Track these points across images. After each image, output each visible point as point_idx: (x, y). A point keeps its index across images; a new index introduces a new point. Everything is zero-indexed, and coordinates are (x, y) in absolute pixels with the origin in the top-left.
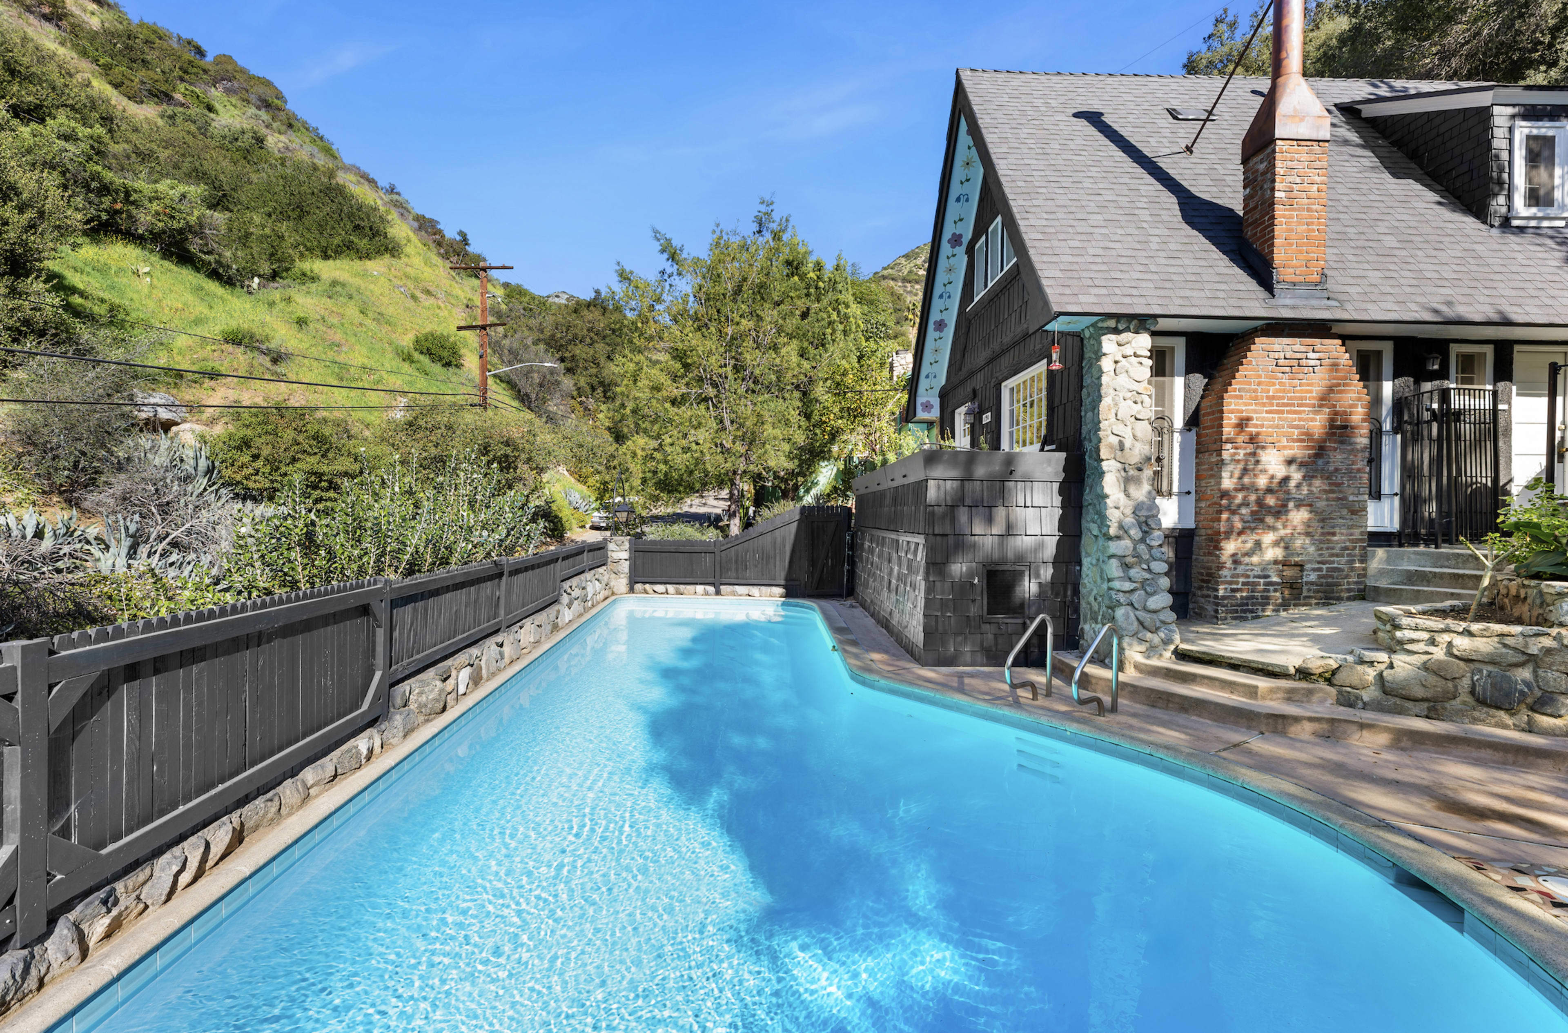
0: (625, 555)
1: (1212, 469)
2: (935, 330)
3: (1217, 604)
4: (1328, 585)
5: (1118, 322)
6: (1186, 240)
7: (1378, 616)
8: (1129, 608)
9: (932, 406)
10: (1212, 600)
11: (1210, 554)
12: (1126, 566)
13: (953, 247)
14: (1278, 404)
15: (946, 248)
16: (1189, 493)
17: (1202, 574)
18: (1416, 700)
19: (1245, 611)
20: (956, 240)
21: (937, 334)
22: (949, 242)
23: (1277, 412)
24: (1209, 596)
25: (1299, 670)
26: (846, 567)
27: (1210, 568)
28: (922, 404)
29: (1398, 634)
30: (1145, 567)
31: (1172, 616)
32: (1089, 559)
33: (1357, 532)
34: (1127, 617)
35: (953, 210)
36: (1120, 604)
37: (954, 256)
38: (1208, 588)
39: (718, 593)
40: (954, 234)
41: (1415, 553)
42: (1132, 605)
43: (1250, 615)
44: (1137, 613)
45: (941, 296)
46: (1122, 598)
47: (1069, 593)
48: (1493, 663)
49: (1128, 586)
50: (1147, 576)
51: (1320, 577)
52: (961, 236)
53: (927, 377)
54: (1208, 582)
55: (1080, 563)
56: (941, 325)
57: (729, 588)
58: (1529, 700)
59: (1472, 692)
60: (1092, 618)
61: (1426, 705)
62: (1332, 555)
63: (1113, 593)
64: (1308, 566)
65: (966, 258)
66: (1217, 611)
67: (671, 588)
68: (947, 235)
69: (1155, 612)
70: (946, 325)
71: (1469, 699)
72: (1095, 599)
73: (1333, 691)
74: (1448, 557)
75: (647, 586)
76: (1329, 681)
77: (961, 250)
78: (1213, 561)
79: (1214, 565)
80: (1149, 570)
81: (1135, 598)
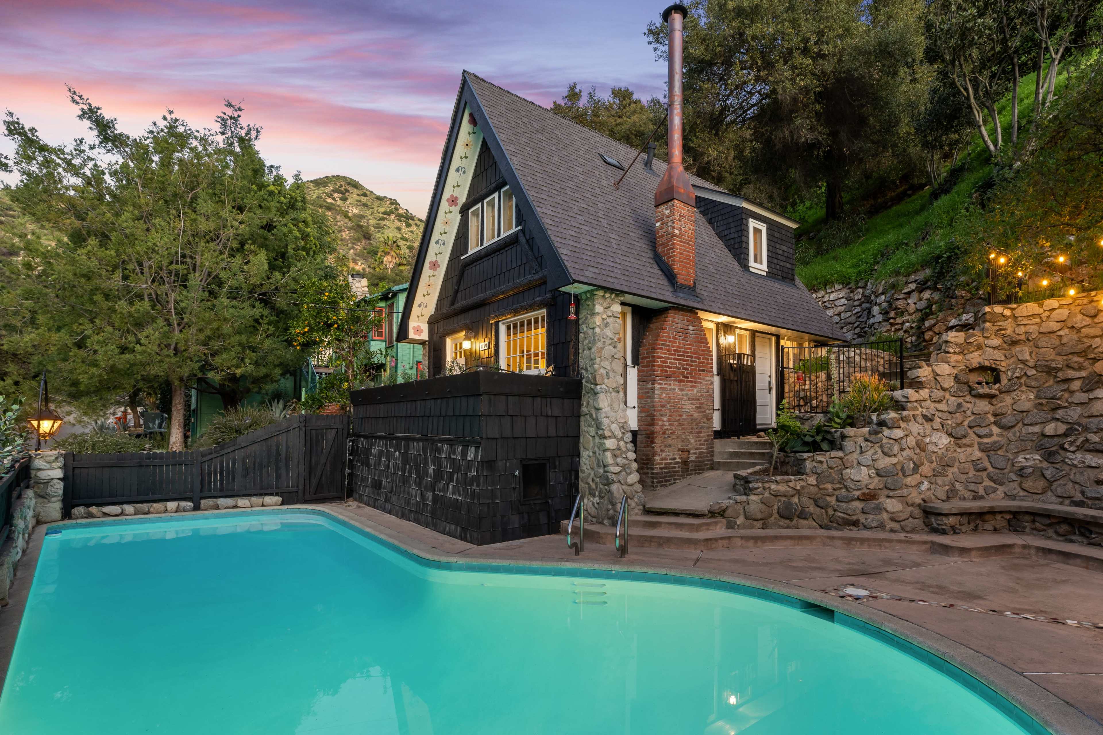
0: (58, 473)
1: (648, 392)
2: (430, 268)
3: (653, 478)
4: (700, 462)
5: (605, 293)
6: (629, 246)
7: (736, 476)
8: (618, 484)
9: (422, 331)
10: (650, 475)
11: (648, 446)
12: (615, 456)
13: (450, 206)
14: (679, 355)
15: (444, 205)
16: (634, 407)
17: (643, 459)
18: (757, 520)
19: (666, 481)
20: (453, 201)
21: (431, 272)
22: (448, 200)
23: (679, 360)
24: (648, 473)
25: (709, 512)
26: (347, 471)
27: (648, 455)
28: (414, 328)
29: (751, 485)
30: (624, 456)
31: (639, 487)
32: (587, 453)
33: (710, 430)
34: (618, 489)
35: (453, 177)
36: (613, 482)
37: (450, 212)
38: (647, 468)
39: (197, 508)
40: (452, 196)
41: (732, 442)
42: (619, 482)
43: (668, 483)
44: (624, 487)
45: (437, 242)
46: (614, 477)
47: (573, 477)
48: (785, 496)
49: (617, 469)
50: (627, 462)
51: (697, 457)
52: (457, 198)
53: (420, 306)
54: (648, 464)
55: (579, 456)
56: (435, 265)
57: (210, 502)
58: (797, 513)
59: (778, 513)
60: (590, 494)
61: (761, 522)
62: (701, 444)
63: (609, 474)
64: (692, 451)
65: (459, 217)
66: (653, 482)
67: (129, 509)
68: (447, 194)
69: (631, 485)
70: (439, 266)
71: (777, 516)
72: (593, 480)
73: (724, 521)
74: (744, 443)
75: (94, 509)
76: (722, 515)
77: (456, 209)
78: (650, 451)
79: (650, 453)
80: (626, 458)
81: (621, 478)
